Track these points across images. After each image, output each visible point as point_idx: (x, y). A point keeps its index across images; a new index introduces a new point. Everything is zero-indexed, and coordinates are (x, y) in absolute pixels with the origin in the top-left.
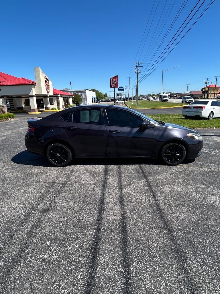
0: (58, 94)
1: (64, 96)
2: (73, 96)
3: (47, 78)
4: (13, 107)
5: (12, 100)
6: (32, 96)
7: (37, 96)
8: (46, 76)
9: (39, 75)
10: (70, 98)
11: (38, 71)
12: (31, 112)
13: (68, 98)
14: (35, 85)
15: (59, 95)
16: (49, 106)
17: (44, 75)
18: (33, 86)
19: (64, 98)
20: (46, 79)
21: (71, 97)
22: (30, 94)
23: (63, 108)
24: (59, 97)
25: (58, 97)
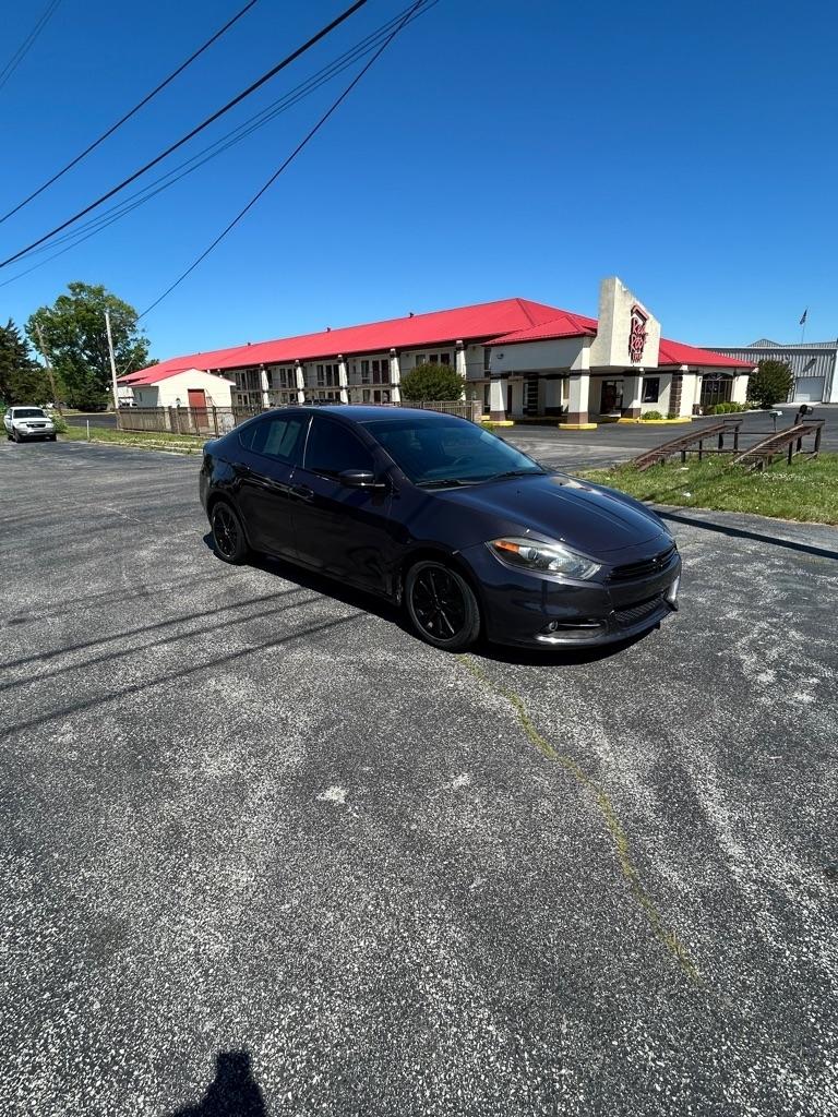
0: (680, 365)
1: (706, 371)
2: (756, 370)
3: (643, 308)
4: (536, 407)
5: (536, 384)
6: (579, 373)
7: (594, 373)
8: (638, 303)
9: (611, 303)
10: (736, 375)
11: (610, 290)
12: (565, 423)
13: (726, 376)
14: (595, 336)
15: (685, 368)
16: (636, 404)
17: (631, 301)
18: (587, 339)
19: (705, 377)
20: (635, 315)
21: (744, 374)
22: (574, 367)
23: (695, 411)
24: (682, 373)
25: (677, 376)
